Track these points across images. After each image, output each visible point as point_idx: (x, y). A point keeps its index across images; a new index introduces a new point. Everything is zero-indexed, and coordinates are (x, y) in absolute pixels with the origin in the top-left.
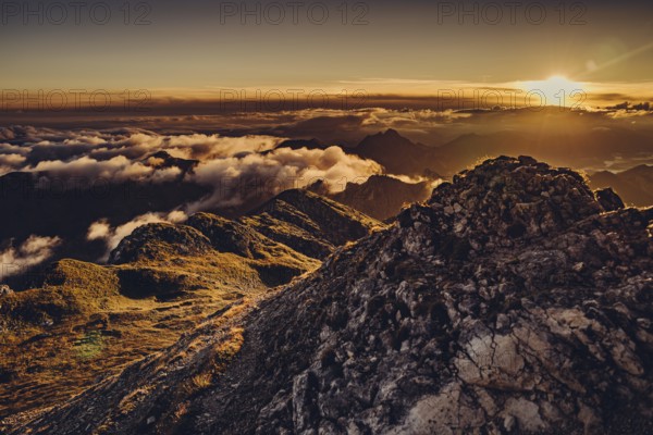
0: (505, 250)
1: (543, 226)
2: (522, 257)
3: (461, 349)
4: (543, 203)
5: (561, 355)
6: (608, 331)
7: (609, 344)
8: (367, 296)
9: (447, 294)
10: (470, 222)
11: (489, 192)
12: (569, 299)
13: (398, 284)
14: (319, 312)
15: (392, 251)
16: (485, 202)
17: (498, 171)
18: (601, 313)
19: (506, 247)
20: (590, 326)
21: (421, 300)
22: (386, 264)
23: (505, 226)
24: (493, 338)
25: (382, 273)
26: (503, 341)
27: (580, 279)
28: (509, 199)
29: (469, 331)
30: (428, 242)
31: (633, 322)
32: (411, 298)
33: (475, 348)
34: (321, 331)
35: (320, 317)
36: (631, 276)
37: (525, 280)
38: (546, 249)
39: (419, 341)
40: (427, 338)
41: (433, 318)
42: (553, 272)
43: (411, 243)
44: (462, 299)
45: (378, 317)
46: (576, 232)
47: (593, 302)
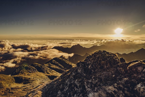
0: (99, 72)
1: (107, 66)
2: (102, 74)
3: (87, 96)
4: (107, 61)
6: (119, 91)
7: (119, 94)
8: (69, 83)
9: (85, 83)
10: (92, 66)
11: (96, 59)
12: (111, 84)
13: (76, 80)
14: (58, 87)
15: (75, 72)
16: (95, 61)
17: (98, 54)
18: (117, 87)
20: (115, 90)
21: (80, 84)
22: (73, 75)
23: (99, 66)
24: (94, 93)
25: (73, 77)
26: (96, 94)
27: (114, 79)
28: (100, 60)
29: (89, 92)
30: (83, 70)
31: (124, 89)
32: (78, 84)
33: (90, 96)
34: (58, 92)
37: (102, 79)
38: (107, 72)
39: (78, 94)
40: (80, 93)
41: (82, 88)
42: (108, 77)
43: (79, 70)
44: (89, 84)
45: (70, 88)
46: (114, 68)
47: (116, 84)
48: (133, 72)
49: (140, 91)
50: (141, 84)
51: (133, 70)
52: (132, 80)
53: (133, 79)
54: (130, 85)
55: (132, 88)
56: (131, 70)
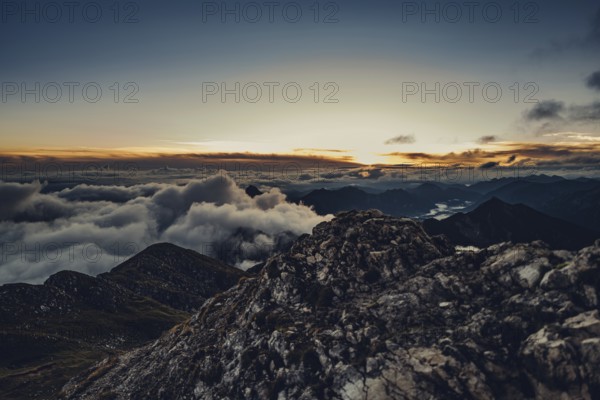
0: (364, 295)
1: (395, 271)
2: (381, 301)
3: (336, 395)
4: (392, 251)
5: (426, 393)
6: (463, 366)
7: (464, 377)
8: (240, 348)
9: (318, 341)
10: (331, 271)
11: (346, 242)
12: (427, 338)
13: (270, 333)
14: (192, 368)
15: (262, 302)
16: (343, 252)
17: (351, 223)
18: (455, 349)
19: (364, 292)
20: (447, 362)
21: (293, 348)
22: (256, 315)
23: (362, 273)
24: (364, 382)
25: (253, 323)
26: (374, 383)
27: (432, 318)
28: (364, 248)
29: (342, 377)
30: (295, 291)
31: (481, 355)
32: (283, 347)
33: (349, 393)
34: (195, 387)
35: (193, 372)
36: (473, 314)
37: (386, 322)
38: (399, 292)
39: (295, 390)
40: (303, 387)
41: (306, 366)
42: (409, 313)
43: (279, 292)
44: (332, 345)
45: (252, 369)
46: (423, 276)
47: (447, 339)
48: (502, 289)
49: (545, 358)
50: (546, 331)
51: (502, 279)
52: (505, 317)
53: (509, 313)
54: (502, 338)
55: (509, 349)
56: (496, 281)
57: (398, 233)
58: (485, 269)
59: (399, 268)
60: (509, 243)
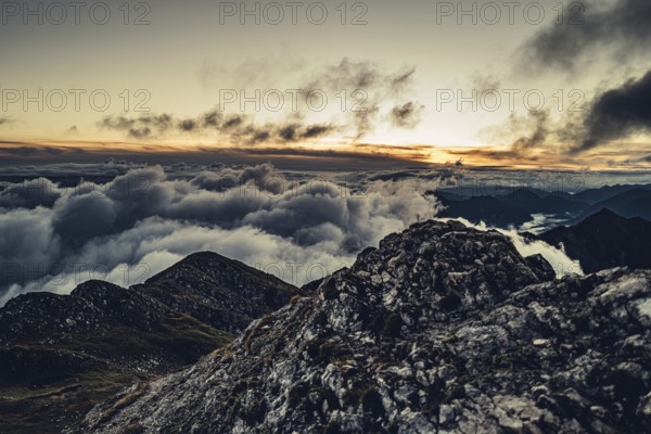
0: (440, 325)
1: (478, 298)
2: (460, 334)
4: (477, 272)
6: (562, 423)
8: (288, 382)
9: (381, 380)
10: (400, 294)
11: (419, 260)
12: (516, 384)
13: (324, 366)
14: (231, 402)
15: (316, 328)
16: (415, 271)
17: (426, 237)
18: (553, 401)
19: (440, 321)
20: (543, 416)
21: (350, 386)
22: (308, 342)
23: (438, 298)
25: (305, 353)
27: (524, 359)
28: (441, 268)
29: (409, 427)
30: (355, 317)
31: (587, 410)
32: (339, 384)
34: (233, 426)
35: (232, 408)
36: (577, 356)
37: (466, 361)
38: (484, 324)
41: (365, 409)
42: (495, 351)
43: (337, 317)
44: (398, 386)
45: (301, 409)
46: (514, 305)
47: (542, 387)
48: (616, 327)
51: (615, 314)
52: (619, 363)
53: (625, 359)
54: (614, 390)
55: (623, 404)
56: (608, 316)
57: (485, 250)
58: (593, 300)
59: (484, 293)
60: (625, 268)
